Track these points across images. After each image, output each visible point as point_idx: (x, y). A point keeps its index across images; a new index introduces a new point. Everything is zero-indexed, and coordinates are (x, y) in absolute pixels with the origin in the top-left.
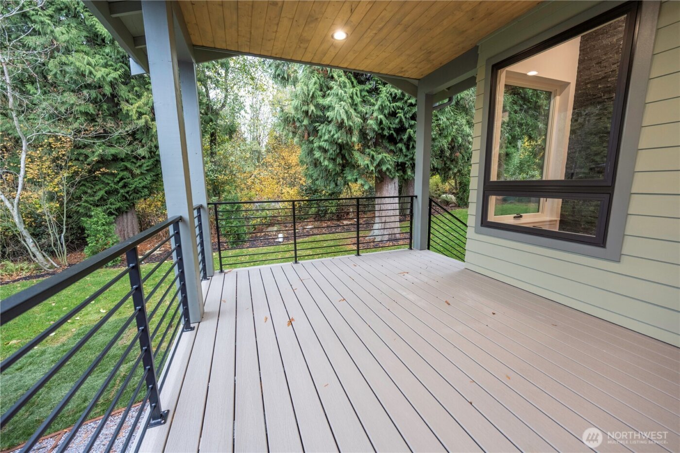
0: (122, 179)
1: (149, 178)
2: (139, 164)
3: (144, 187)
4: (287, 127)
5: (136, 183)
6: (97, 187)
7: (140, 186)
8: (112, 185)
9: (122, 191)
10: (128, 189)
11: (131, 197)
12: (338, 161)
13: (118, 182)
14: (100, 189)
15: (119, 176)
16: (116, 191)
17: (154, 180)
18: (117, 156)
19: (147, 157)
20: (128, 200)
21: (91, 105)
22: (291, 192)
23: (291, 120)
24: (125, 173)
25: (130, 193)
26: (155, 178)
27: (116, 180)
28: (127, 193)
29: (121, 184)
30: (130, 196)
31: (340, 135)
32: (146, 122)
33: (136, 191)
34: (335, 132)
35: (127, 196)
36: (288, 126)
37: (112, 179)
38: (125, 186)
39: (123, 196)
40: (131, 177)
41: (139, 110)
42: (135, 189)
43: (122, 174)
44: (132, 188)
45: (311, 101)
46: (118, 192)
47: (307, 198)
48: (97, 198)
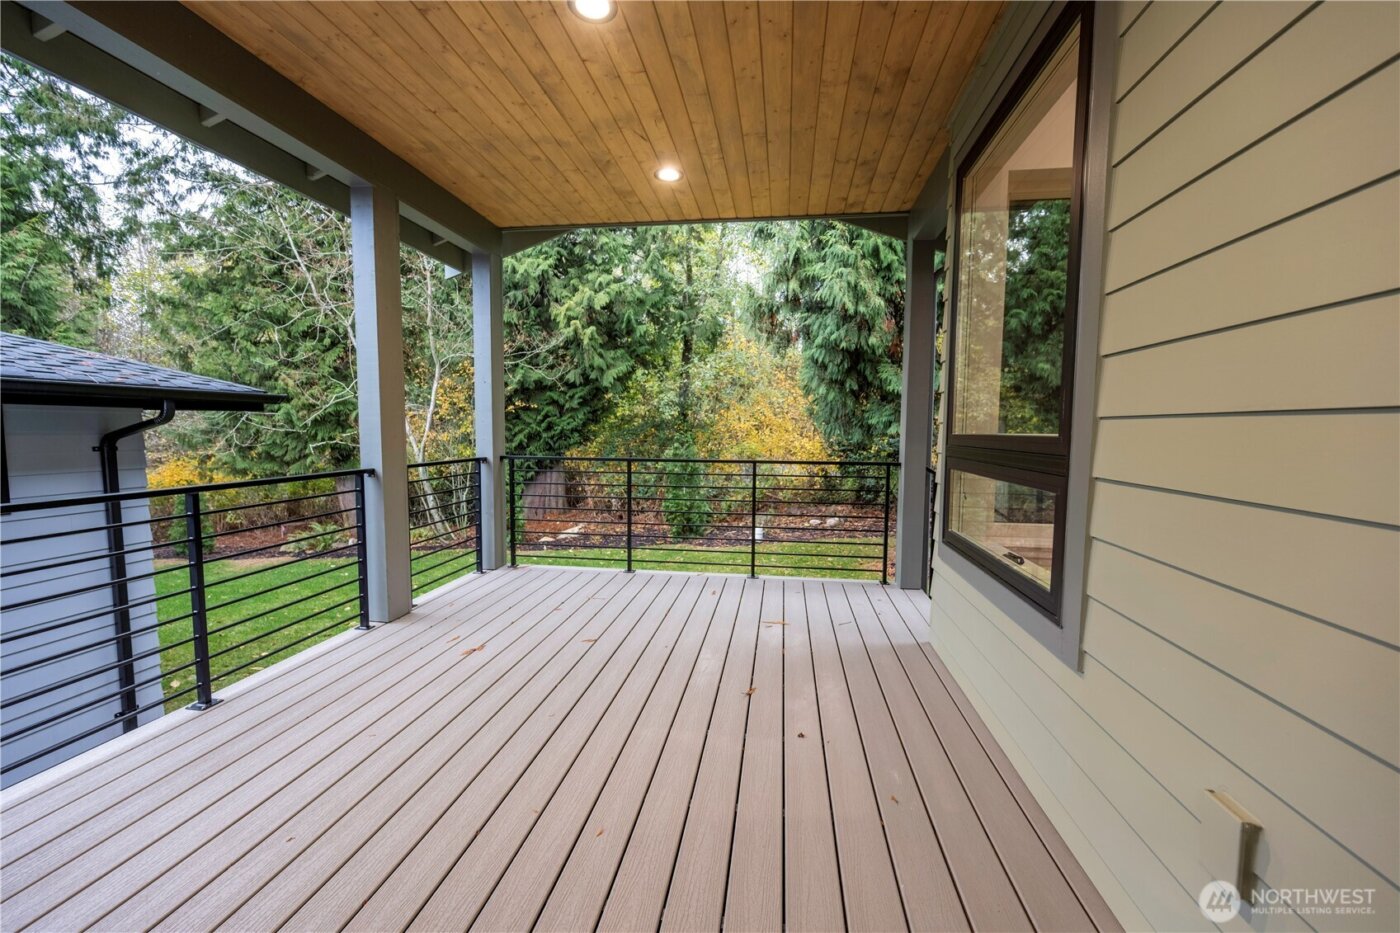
0: (546, 416)
1: (581, 416)
2: (570, 393)
3: (573, 431)
4: (758, 325)
5: (565, 423)
6: (517, 429)
7: (570, 427)
8: (534, 426)
9: (544, 435)
10: (553, 433)
11: (557, 445)
12: (847, 385)
13: (542, 421)
14: (520, 431)
15: (543, 413)
16: (538, 435)
17: (588, 419)
18: (541, 383)
19: (578, 383)
20: (554, 450)
21: (515, 312)
22: (808, 446)
23: (766, 310)
24: (551, 408)
25: (555, 439)
26: (590, 416)
27: (540, 418)
28: (552, 438)
29: (544, 425)
30: (555, 443)
31: (843, 335)
32: (576, 331)
33: (562, 435)
34: (834, 328)
35: (552, 444)
36: (760, 322)
37: (534, 417)
38: (549, 427)
39: (547, 443)
40: (558, 415)
41: (569, 313)
42: (562, 432)
43: (547, 409)
44: (558, 431)
45: (795, 272)
46: (541, 437)
47: (838, 460)
48: (514, 445)
